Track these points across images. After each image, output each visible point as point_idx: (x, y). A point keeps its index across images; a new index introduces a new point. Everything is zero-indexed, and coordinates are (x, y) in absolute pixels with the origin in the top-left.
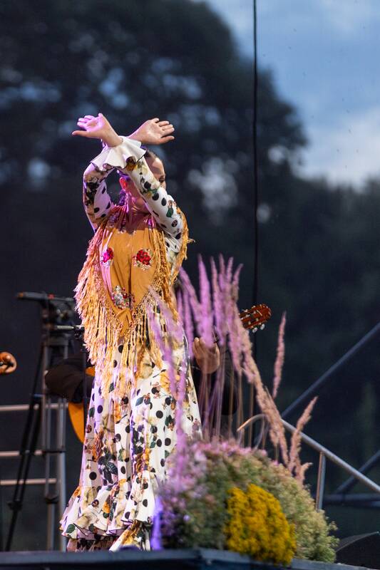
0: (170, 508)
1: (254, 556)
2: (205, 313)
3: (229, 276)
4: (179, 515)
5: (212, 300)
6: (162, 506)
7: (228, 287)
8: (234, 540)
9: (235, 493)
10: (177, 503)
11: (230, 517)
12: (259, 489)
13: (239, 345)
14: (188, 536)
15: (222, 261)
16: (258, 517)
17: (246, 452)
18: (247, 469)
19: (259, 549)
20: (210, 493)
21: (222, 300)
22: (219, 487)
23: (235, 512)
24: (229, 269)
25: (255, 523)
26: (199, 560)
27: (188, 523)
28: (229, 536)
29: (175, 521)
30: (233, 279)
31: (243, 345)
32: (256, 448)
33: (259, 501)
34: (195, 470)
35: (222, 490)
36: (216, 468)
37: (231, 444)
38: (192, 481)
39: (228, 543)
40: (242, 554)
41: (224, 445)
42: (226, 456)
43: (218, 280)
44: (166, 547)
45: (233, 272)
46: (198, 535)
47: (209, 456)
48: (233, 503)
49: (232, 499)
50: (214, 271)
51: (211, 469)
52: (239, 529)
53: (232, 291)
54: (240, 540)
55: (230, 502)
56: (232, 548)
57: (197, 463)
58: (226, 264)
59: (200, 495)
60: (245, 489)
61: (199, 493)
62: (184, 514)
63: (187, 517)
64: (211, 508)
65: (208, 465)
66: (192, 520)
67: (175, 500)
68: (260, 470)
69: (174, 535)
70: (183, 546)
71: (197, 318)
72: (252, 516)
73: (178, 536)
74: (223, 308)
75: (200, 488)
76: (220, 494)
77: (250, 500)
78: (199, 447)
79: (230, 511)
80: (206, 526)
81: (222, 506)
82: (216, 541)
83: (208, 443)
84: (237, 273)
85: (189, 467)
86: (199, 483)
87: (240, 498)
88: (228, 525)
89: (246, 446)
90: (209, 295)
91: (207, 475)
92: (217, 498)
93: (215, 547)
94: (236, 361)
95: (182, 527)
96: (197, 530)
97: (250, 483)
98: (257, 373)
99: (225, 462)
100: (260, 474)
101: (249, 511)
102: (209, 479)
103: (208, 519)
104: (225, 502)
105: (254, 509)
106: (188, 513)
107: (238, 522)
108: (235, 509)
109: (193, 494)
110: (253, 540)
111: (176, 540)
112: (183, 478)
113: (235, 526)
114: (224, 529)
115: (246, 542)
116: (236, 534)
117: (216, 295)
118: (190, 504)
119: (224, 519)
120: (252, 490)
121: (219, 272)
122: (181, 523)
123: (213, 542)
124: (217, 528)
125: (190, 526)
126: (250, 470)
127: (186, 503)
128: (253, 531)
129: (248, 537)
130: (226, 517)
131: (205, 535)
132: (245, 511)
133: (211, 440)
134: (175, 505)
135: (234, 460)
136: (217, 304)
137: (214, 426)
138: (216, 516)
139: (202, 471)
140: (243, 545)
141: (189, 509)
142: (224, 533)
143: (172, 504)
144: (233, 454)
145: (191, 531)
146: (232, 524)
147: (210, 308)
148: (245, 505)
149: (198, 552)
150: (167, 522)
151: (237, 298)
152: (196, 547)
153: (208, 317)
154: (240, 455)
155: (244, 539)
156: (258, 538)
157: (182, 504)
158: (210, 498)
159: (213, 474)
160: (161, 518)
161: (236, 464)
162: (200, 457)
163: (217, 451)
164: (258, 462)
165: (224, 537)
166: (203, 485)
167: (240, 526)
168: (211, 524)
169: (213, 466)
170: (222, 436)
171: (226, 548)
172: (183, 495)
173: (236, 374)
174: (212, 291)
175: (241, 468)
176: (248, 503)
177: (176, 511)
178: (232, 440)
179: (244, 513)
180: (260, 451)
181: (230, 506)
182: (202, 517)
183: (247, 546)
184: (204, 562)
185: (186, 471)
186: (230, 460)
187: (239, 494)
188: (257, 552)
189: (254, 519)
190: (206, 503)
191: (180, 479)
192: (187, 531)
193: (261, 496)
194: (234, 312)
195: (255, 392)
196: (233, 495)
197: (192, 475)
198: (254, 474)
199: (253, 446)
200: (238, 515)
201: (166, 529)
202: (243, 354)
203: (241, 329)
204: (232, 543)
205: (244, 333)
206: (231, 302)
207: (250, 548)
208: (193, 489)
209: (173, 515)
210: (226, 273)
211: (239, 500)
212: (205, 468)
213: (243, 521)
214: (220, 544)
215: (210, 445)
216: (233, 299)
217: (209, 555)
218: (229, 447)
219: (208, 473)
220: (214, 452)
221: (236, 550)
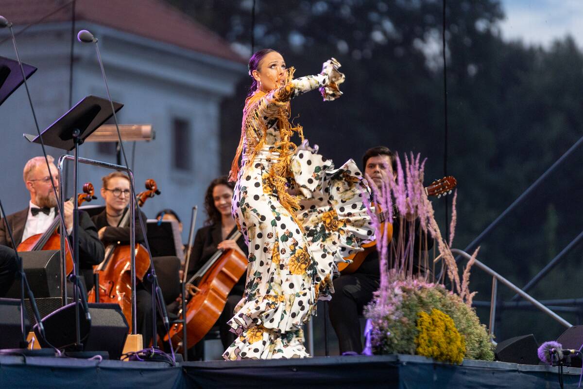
0: (377, 327)
1: (436, 359)
2: (400, 192)
3: (417, 165)
4: (383, 332)
5: (406, 182)
6: (371, 326)
7: (416, 173)
8: (421, 347)
9: (422, 315)
10: (382, 323)
11: (419, 332)
12: (439, 312)
13: (425, 212)
14: (390, 346)
15: (412, 156)
16: (439, 332)
17: (430, 286)
18: (431, 298)
19: (439, 353)
20: (404, 316)
21: (412, 183)
22: (410, 312)
23: (422, 328)
24: (417, 161)
25: (436, 336)
26: (398, 362)
27: (389, 337)
28: (418, 345)
29: (381, 336)
30: (420, 168)
31: (428, 212)
32: (438, 283)
33: (439, 320)
34: (394, 300)
35: (414, 314)
36: (409, 298)
37: (419, 281)
38: (393, 308)
39: (417, 350)
40: (427, 357)
41: (415, 282)
42: (416, 290)
43: (410, 169)
44: (375, 354)
45: (420, 163)
46: (396, 345)
47: (404, 290)
48: (421, 322)
49: (421, 319)
50: (407, 162)
51: (406, 300)
52: (425, 340)
53: (419, 175)
54: (426, 347)
55: (419, 321)
56: (421, 353)
57: (396, 295)
58: (415, 158)
59: (398, 318)
60: (430, 313)
61: (397, 317)
62: (387, 331)
63: (389, 333)
64: (405, 326)
65: (403, 297)
66: (393, 335)
67: (380, 321)
68: (440, 299)
69: (380, 345)
70: (386, 353)
71: (396, 195)
72: (434, 331)
73: (383, 346)
74: (413, 189)
75: (397, 313)
76: (411, 317)
77: (433, 320)
78: (397, 284)
79: (419, 328)
80: (402, 339)
81: (413, 324)
82: (410, 349)
83: (403, 281)
84: (423, 163)
85: (390, 298)
86: (397, 309)
87: (426, 319)
88: (418, 337)
89: (431, 282)
90: (403, 180)
91: (402, 304)
92: (409, 320)
93: (410, 354)
94: (423, 223)
95: (386, 340)
96: (396, 342)
97: (433, 308)
98: (438, 231)
99: (416, 294)
100: (440, 302)
101: (432, 328)
102: (404, 306)
103: (403, 334)
104: (416, 322)
105: (436, 326)
106: (389, 330)
107: (425, 335)
108: (423, 327)
109: (393, 317)
110: (435, 348)
111: (382, 349)
112: (386, 306)
113: (423, 338)
114: (415, 341)
115: (430, 349)
116: (423, 344)
117: (408, 179)
118: (391, 324)
119: (414, 334)
120: (434, 313)
121: (410, 163)
122: (386, 337)
123: (407, 349)
124: (409, 340)
125: (391, 339)
126: (433, 299)
127: (388, 323)
128: (435, 342)
129: (432, 346)
130: (416, 333)
131: (402, 345)
132: (429, 328)
133: (406, 278)
134: (381, 325)
135: (422, 292)
136: (409, 185)
137: (408, 269)
138: (409, 332)
139: (399, 301)
140: (428, 352)
141: (390, 327)
142: (415, 343)
143: (378, 324)
144: (421, 288)
145: (392, 343)
146: (420, 337)
147: (404, 188)
148: (430, 323)
149: (397, 356)
150: (376, 337)
151: (423, 181)
152: (395, 353)
153: (403, 195)
154: (426, 289)
155: (429, 347)
156: (439, 346)
157: (385, 325)
158: (405, 319)
159: (407, 303)
160: (371, 334)
161: (423, 295)
162: (398, 291)
163: (410, 287)
164: (439, 293)
165: (415, 346)
166: (399, 311)
167: (426, 338)
168: (406, 337)
169: (407, 297)
170: (414, 276)
171: (416, 353)
172: (386, 318)
173: (423, 232)
174: (405, 176)
175: (426, 298)
176: (431, 322)
177: (381, 329)
178: (421, 278)
179: (429, 329)
180: (440, 285)
181: (419, 324)
182: (399, 332)
183: (431, 352)
184: (401, 363)
185: (388, 301)
186: (419, 292)
187: (425, 316)
188: (437, 355)
189: (436, 333)
190: (402, 323)
191: (384, 307)
192: (389, 343)
193: (440, 317)
194: (421, 191)
195: (437, 244)
196: (421, 317)
197: (393, 304)
198: (436, 302)
199: (435, 282)
200: (424, 330)
201: (375, 341)
202: (428, 219)
203: (427, 201)
204: (420, 350)
205: (428, 204)
206: (419, 183)
207: (433, 353)
208: (393, 314)
209: (379, 332)
210: (415, 164)
211: (426, 320)
212: (401, 299)
213: (428, 334)
214: (412, 351)
215: (405, 283)
216: (420, 181)
217: (405, 359)
218: (419, 283)
219: (403, 302)
220: (407, 287)
221: (423, 355)
